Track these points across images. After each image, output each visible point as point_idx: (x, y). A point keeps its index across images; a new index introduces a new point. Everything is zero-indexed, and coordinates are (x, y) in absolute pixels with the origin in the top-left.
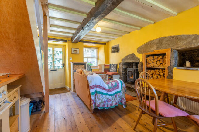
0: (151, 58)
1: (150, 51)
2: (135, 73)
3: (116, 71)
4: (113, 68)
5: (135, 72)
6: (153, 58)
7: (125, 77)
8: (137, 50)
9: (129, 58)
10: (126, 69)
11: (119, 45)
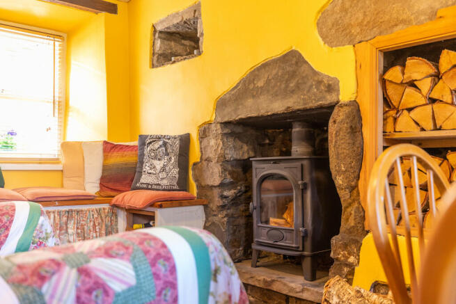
0: (418, 68)
1: (406, 22)
2: (305, 187)
3: (183, 184)
4: (159, 165)
5: (307, 179)
6: (432, 71)
7: (242, 221)
8: (318, 24)
9: (268, 82)
10: (245, 166)
11: (196, 9)
